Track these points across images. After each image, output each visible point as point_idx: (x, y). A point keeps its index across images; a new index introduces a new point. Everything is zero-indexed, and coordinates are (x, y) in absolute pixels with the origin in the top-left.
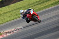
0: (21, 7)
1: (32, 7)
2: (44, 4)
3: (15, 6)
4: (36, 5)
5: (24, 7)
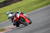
0: (21, 6)
1: (30, 6)
2: (40, 4)
3: (15, 5)
4: (34, 4)
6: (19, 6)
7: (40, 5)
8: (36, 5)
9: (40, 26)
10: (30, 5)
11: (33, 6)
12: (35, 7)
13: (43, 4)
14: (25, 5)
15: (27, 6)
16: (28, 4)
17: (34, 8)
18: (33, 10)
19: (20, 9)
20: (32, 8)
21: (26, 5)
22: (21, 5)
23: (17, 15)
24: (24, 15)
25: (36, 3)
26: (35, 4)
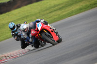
2: (67, 9)
3: (19, 13)
4: (55, 11)
5: (34, 15)
6: (27, 15)
7: (67, 12)
8: (59, 12)
9: (66, 53)
10: (48, 12)
11: (54, 13)
12: (56, 15)
13: (73, 9)
14: (38, 11)
15: (42, 13)
16: (44, 11)
17: (56, 17)
18: (54, 22)
19: (28, 19)
20: (51, 17)
21: (39, 13)
22: (30, 13)
23: (37, 26)
24: (48, 25)
25: (60, 9)
26: (57, 10)
